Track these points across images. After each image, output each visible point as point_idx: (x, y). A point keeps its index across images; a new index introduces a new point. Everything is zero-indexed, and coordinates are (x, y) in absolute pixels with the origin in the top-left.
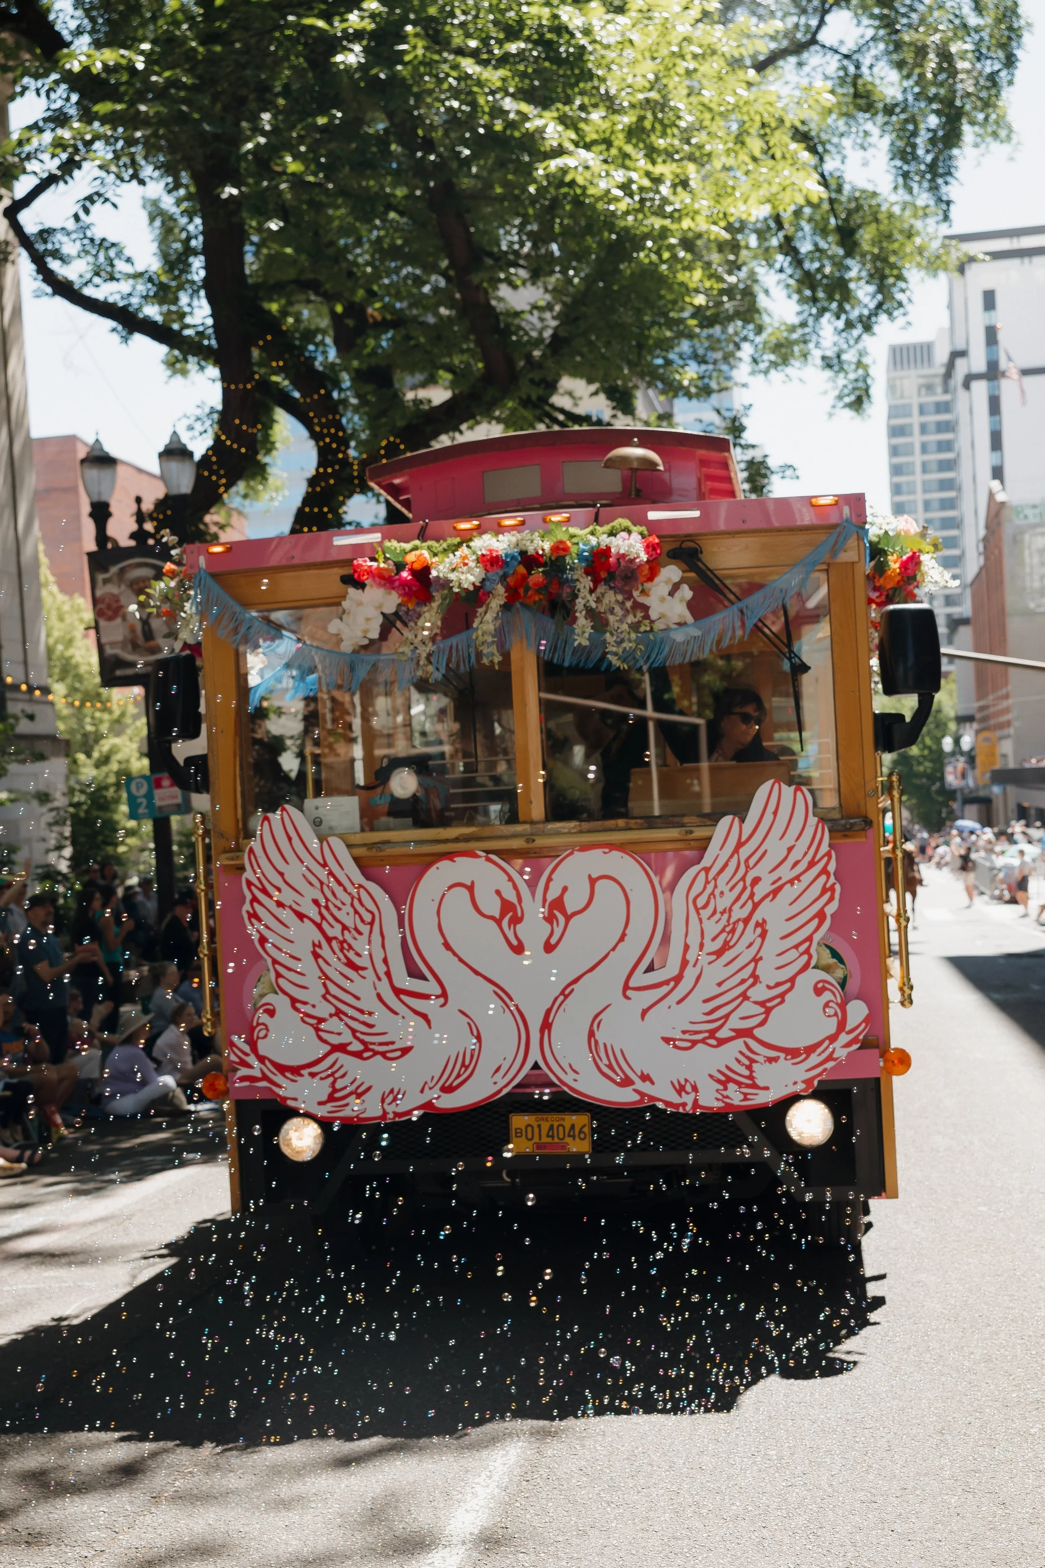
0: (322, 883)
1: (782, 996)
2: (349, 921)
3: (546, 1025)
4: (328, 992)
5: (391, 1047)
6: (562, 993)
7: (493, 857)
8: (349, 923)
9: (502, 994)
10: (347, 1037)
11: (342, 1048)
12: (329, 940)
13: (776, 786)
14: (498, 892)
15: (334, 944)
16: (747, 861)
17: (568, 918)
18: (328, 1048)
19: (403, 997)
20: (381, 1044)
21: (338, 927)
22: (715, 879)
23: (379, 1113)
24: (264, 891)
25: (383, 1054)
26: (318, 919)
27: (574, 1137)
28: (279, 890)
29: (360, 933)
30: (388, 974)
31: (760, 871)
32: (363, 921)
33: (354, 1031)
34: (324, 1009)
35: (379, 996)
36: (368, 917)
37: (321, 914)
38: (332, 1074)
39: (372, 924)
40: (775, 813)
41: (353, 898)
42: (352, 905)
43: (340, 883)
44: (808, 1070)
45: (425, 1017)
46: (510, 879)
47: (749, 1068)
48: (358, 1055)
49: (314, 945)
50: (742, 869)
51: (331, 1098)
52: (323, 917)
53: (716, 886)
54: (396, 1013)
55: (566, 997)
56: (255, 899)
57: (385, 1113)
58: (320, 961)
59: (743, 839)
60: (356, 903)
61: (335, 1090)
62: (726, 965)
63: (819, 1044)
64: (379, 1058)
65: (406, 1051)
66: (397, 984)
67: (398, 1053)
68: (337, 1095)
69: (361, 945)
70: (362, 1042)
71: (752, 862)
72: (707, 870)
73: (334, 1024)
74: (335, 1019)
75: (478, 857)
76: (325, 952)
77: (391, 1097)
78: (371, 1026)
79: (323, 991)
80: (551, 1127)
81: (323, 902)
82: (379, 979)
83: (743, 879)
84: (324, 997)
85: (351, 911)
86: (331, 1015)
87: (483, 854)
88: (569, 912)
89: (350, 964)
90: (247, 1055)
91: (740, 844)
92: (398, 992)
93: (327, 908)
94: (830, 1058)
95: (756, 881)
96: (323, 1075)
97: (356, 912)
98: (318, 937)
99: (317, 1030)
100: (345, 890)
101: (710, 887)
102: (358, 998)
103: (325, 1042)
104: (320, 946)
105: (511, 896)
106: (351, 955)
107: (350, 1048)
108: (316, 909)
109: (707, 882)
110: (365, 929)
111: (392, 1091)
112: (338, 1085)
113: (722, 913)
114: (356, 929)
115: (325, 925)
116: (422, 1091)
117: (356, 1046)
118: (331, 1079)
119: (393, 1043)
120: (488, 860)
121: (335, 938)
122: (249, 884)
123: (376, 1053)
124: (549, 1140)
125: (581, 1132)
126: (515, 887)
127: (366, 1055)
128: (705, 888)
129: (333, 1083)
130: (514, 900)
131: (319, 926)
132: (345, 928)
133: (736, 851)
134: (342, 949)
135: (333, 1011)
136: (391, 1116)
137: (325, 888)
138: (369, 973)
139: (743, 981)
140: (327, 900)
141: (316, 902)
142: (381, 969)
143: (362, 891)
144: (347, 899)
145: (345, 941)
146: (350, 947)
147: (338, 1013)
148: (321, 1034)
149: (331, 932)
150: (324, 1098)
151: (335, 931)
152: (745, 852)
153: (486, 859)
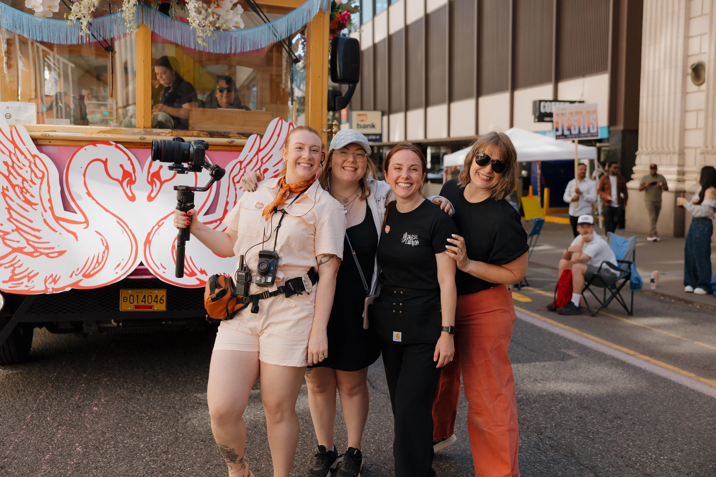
0: (10, 152)
2: (27, 176)
3: (148, 242)
4: (11, 216)
5: (52, 251)
6: (157, 224)
7: (120, 145)
8: (28, 178)
9: (122, 222)
10: (23, 243)
11: (20, 250)
12: (13, 186)
13: (280, 121)
14: (121, 166)
15: (17, 189)
16: (262, 159)
17: (162, 183)
18: (10, 250)
19: (60, 222)
20: (45, 249)
21: (20, 179)
22: (245, 168)
23: (43, 288)
25: (47, 255)
26: (7, 174)
27: (157, 302)
29: (34, 183)
30: (51, 208)
31: (269, 165)
32: (36, 176)
33: (28, 241)
34: (8, 227)
35: (45, 221)
36: (40, 175)
37: (8, 170)
38: (13, 265)
39: (42, 178)
40: (279, 135)
41: (30, 163)
42: (30, 167)
43: (22, 153)
45: (74, 234)
46: (129, 159)
48: (30, 254)
49: (3, 188)
50: (259, 163)
51: (11, 279)
52: (10, 173)
53: (245, 172)
54: (56, 231)
55: (160, 226)
57: (47, 288)
58: (7, 198)
59: (261, 148)
60: (33, 166)
61: (14, 275)
64: (44, 256)
65: (61, 253)
66: (57, 214)
67: (57, 254)
68: (15, 277)
69: (34, 190)
70: (33, 247)
71: (265, 160)
72: (241, 162)
73: (15, 236)
74: (16, 233)
75: (111, 145)
76: (11, 193)
77: (51, 279)
78: (39, 238)
79: (8, 216)
80: (145, 297)
81: (10, 164)
82: (46, 211)
83: (259, 169)
84: (9, 220)
85: (29, 170)
86: (13, 231)
87: (114, 143)
88: (163, 180)
89: (27, 201)
91: (259, 150)
92: (57, 219)
93: (13, 167)
95: (266, 170)
96: (7, 265)
97: (32, 171)
98: (6, 184)
99: (3, 239)
100: (26, 157)
101: (242, 172)
103: (9, 246)
104: (7, 189)
105: (129, 168)
106: (28, 196)
107: (25, 250)
108: (6, 168)
109: (241, 169)
110: (38, 181)
111: (52, 276)
112: (16, 272)
114: (32, 181)
115: (11, 177)
116: (71, 276)
117: (29, 249)
118: (12, 268)
119: (53, 248)
120: (117, 147)
121: (18, 185)
123: (42, 254)
124: (143, 304)
125: (161, 299)
126: (132, 164)
127: (35, 254)
128: (239, 172)
129: (13, 271)
130: (131, 171)
131: (7, 178)
132: (24, 179)
133: (257, 153)
134: (22, 192)
135: (14, 228)
136: (51, 290)
137: (12, 155)
138: (39, 207)
140: (13, 162)
141: (6, 163)
142: (47, 205)
143: (37, 159)
144: (27, 163)
145: (24, 187)
146: (27, 191)
147: (18, 229)
148: (6, 241)
149: (15, 182)
150: (7, 279)
151: (18, 181)
152: (261, 154)
153: (114, 146)
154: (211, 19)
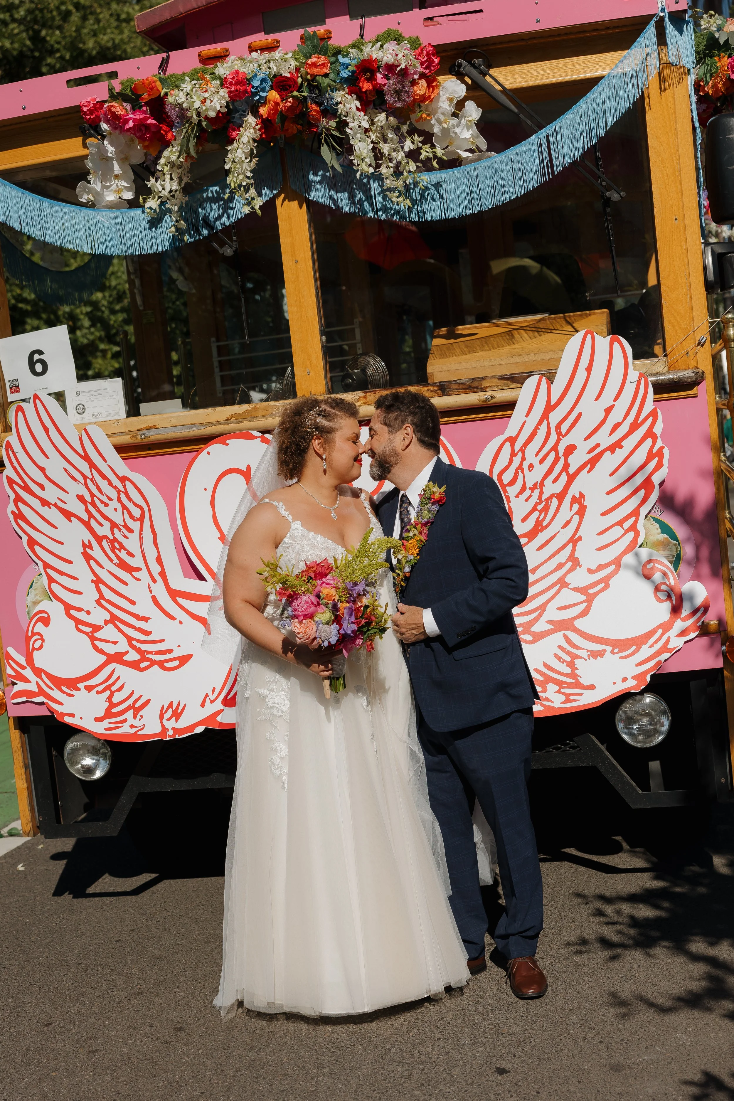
0: (85, 477)
1: (606, 581)
2: (118, 518)
4: (102, 596)
5: (168, 656)
7: (269, 438)
8: (119, 521)
10: (123, 646)
11: (118, 658)
12: (99, 539)
13: (589, 337)
15: (104, 543)
16: (558, 426)
18: (104, 658)
19: (179, 599)
20: (158, 653)
21: (107, 525)
22: (522, 450)
23: (158, 729)
24: (27, 489)
25: (161, 664)
26: (85, 517)
28: (42, 487)
29: (131, 531)
30: (163, 574)
31: (573, 438)
32: (132, 517)
33: (130, 639)
34: (98, 616)
35: (154, 599)
36: (136, 513)
37: (87, 510)
38: (108, 688)
39: (141, 519)
40: (590, 369)
41: (119, 492)
42: (119, 500)
43: (104, 477)
44: (638, 665)
45: (203, 621)
47: (571, 664)
48: (134, 665)
49: (84, 545)
50: (553, 437)
51: (108, 714)
52: (91, 515)
53: (523, 459)
54: (173, 618)
56: (18, 499)
57: (164, 729)
58: (92, 562)
59: (553, 402)
60: (123, 497)
61: (112, 705)
62: (539, 549)
63: (651, 634)
64: (156, 668)
65: (184, 660)
66: (174, 585)
67: (176, 663)
68: (114, 710)
69: (131, 543)
70: (139, 651)
71: (564, 428)
72: (512, 440)
73: (109, 632)
74: (110, 626)
76: (97, 553)
77: (170, 711)
78: (148, 633)
79: (97, 596)
81: (88, 498)
82: (154, 581)
83: (555, 448)
84: (98, 602)
85: (119, 507)
86: (106, 622)
87: (257, 435)
89: (123, 565)
90: (23, 668)
91: (549, 408)
92: (174, 594)
93: (93, 504)
94: (664, 649)
95: (571, 449)
96: (100, 688)
97: (124, 507)
98: (88, 537)
99: (93, 639)
100: (110, 483)
101: (517, 460)
102: (133, 603)
103: (101, 651)
104: (90, 547)
106: (123, 555)
107: (126, 658)
108: (83, 507)
109: (513, 454)
110: (135, 526)
111: (171, 705)
112: (116, 699)
113: (532, 489)
114: (126, 526)
115: (93, 523)
116: (203, 705)
117: (133, 656)
118: (108, 693)
119: (170, 651)
121: (105, 537)
122: (11, 482)
123: (153, 663)
127: (143, 665)
128: (511, 461)
129: (110, 698)
131: (87, 525)
132: (114, 525)
133: (545, 416)
134: (113, 550)
135: (108, 617)
136: (170, 733)
137: (89, 482)
138: (143, 575)
139: (560, 566)
140: (92, 495)
141: (81, 498)
142: (156, 569)
143: (127, 483)
144: (114, 494)
145: (115, 540)
146: (122, 547)
147: (113, 619)
148: (97, 642)
149: (101, 531)
150: (102, 714)
151: (104, 530)
152: (555, 417)
153: (259, 439)
154: (408, 145)
